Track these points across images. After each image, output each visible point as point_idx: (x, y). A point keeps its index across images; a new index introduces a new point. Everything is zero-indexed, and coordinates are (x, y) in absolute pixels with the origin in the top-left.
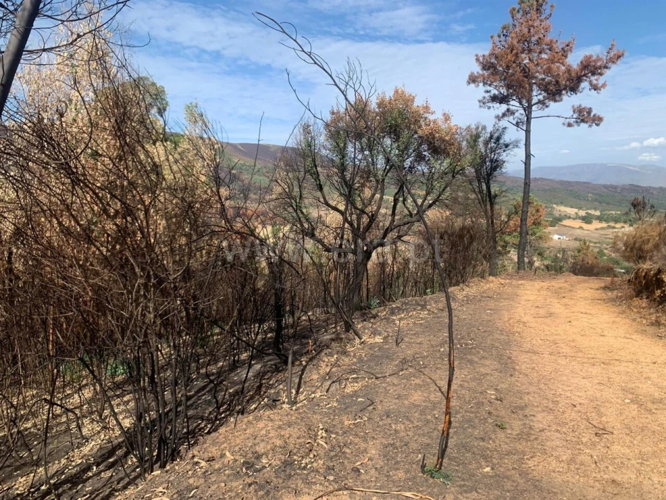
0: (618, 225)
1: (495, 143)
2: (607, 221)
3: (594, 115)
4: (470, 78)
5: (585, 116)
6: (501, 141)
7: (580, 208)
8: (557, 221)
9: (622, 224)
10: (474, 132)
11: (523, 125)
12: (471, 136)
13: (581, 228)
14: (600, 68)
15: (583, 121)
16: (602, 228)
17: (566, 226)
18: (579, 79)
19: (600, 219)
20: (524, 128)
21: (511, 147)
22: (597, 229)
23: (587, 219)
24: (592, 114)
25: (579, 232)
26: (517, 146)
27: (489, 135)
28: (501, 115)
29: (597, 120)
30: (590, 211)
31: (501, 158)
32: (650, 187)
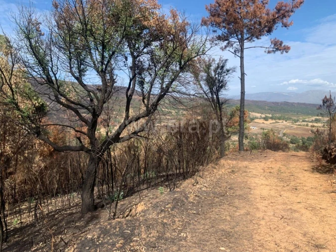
0: (281, 121)
1: (221, 69)
2: (275, 119)
3: (284, 46)
4: (202, 22)
5: (278, 46)
6: (225, 69)
7: (262, 114)
8: (252, 119)
9: (282, 121)
10: (208, 63)
11: (239, 52)
12: (206, 65)
13: (263, 123)
14: (288, 12)
15: (277, 49)
16: (273, 123)
17: (256, 122)
18: (274, 21)
19: (272, 118)
20: (240, 55)
21: (231, 71)
22: (271, 123)
23: (266, 119)
24: (283, 45)
25: (262, 125)
26: (234, 71)
27: (217, 65)
28: (224, 47)
29: (287, 49)
30: (267, 115)
31: (225, 79)
32: (294, 103)
